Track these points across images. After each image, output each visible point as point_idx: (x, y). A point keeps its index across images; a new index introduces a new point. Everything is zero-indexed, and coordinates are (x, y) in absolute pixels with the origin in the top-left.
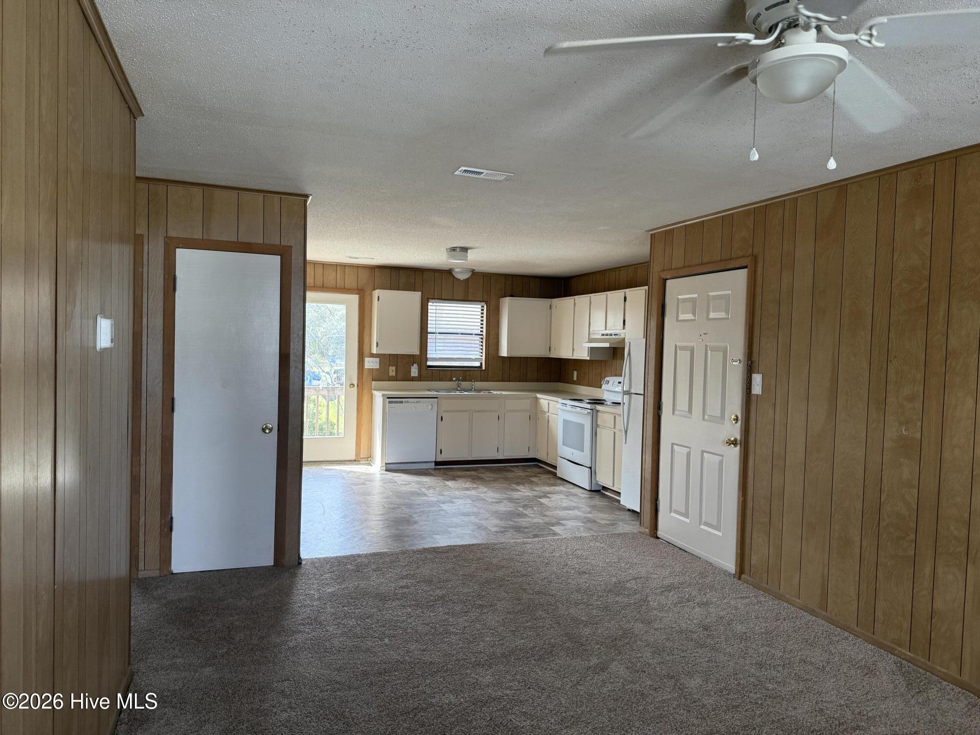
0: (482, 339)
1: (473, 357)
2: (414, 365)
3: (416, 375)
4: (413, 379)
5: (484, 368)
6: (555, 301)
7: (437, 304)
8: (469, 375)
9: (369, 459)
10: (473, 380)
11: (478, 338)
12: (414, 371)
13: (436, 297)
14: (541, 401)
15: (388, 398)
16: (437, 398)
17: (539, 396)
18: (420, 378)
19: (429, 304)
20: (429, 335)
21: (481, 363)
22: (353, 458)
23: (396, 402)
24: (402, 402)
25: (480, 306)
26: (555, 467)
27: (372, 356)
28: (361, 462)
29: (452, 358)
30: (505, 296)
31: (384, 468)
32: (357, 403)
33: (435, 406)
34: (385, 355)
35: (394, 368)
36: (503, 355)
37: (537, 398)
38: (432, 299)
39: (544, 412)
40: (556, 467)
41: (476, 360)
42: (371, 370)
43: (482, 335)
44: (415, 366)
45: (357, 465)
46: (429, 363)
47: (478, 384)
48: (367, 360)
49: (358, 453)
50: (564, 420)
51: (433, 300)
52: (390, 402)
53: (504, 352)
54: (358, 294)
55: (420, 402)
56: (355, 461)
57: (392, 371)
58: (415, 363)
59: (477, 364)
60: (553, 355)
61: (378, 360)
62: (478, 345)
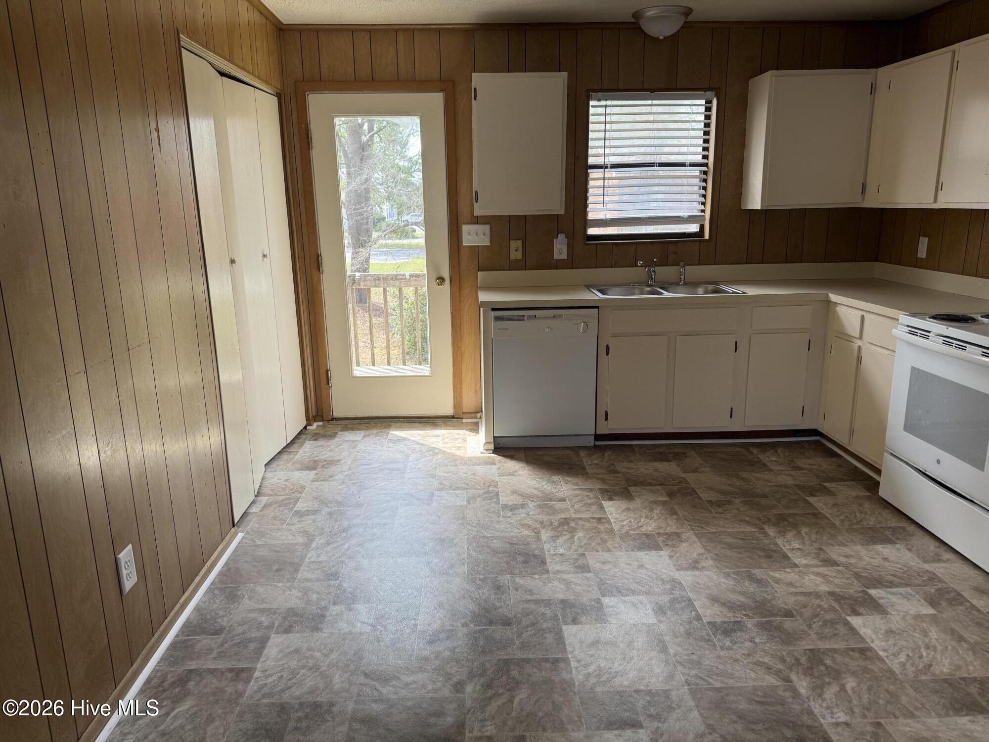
0: (705, 173)
1: (685, 214)
2: (559, 236)
3: (564, 256)
4: (558, 265)
5: (707, 236)
6: (885, 72)
7: (609, 103)
8: (675, 253)
10: (682, 264)
11: (696, 171)
12: (560, 249)
13: (605, 86)
14: (840, 309)
15: (493, 309)
16: (597, 307)
17: (834, 297)
18: (571, 263)
19: (592, 103)
20: (589, 171)
21: (702, 227)
22: (449, 410)
23: (510, 318)
24: (521, 318)
25: (703, 102)
26: (878, 472)
27: (477, 220)
28: (464, 421)
29: (639, 218)
30: (762, 71)
31: (492, 447)
32: (452, 313)
33: (594, 324)
34: (500, 218)
35: (519, 243)
36: (750, 207)
38: (596, 91)
39: (848, 338)
40: (880, 471)
41: (690, 219)
42: (475, 250)
43: (706, 165)
44: (561, 237)
46: (592, 231)
47: (693, 271)
48: (465, 228)
49: (457, 404)
50: (913, 368)
51: (600, 94)
52: (498, 319)
53: (755, 200)
54: (441, 91)
55: (560, 316)
56: (453, 417)
57: (516, 250)
58: (561, 233)
59: (694, 228)
60: (872, 202)
61: (487, 228)
62: (696, 188)
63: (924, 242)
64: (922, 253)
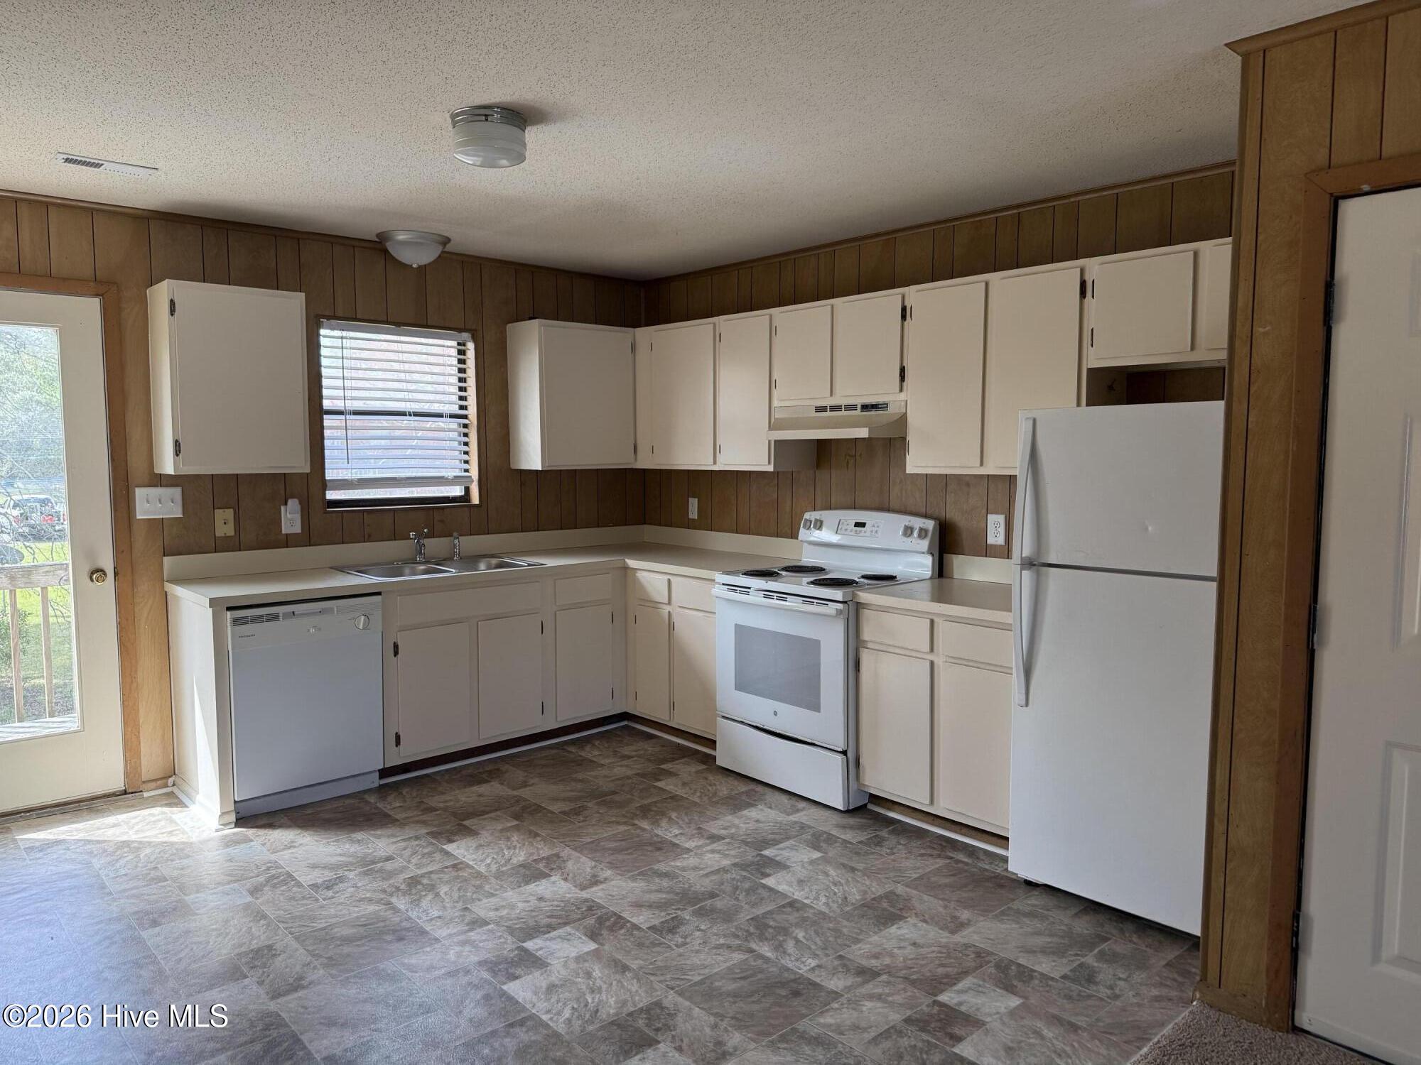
0: (465, 426)
1: (450, 474)
2: (290, 502)
3: (297, 529)
4: (288, 542)
5: (475, 499)
6: (641, 332)
7: (345, 333)
8: (442, 521)
9: (171, 781)
10: (455, 534)
11: (454, 424)
12: (291, 519)
13: (340, 314)
14: (639, 574)
15: (229, 609)
16: (379, 594)
17: (632, 563)
18: (307, 538)
19: (322, 332)
20: (325, 416)
21: (467, 490)
22: (118, 784)
23: (257, 620)
24: (274, 617)
25: (454, 343)
26: (712, 743)
27: (160, 480)
28: (146, 794)
29: (394, 479)
30: (518, 319)
31: (233, 818)
32: (119, 624)
33: (377, 617)
34: (198, 477)
35: (229, 514)
36: (525, 466)
37: (626, 568)
38: (328, 318)
39: (655, 605)
40: (714, 742)
41: (456, 481)
42: (157, 525)
43: (465, 417)
44: (293, 504)
45: (132, 807)
46: (331, 495)
47: (469, 543)
48: (140, 494)
49: (132, 769)
50: (736, 625)
51: (333, 322)
52: (236, 622)
53: (531, 456)
54: (97, 295)
55: (330, 610)
56: (125, 792)
57: (224, 523)
58: (292, 497)
59: (457, 491)
60: (644, 462)
61: (176, 492)
62: (456, 444)
63: (693, 504)
64: (693, 513)
